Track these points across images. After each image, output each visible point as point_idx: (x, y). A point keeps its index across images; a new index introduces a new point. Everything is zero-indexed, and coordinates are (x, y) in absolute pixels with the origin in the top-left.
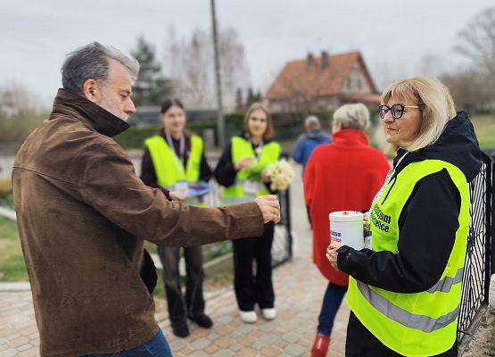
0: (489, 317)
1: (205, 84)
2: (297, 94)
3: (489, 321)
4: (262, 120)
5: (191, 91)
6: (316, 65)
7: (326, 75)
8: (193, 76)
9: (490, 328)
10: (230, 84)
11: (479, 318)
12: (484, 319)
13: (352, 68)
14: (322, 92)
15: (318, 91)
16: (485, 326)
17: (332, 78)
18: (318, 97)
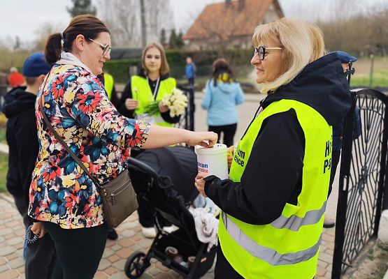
0: (376, 250)
1: (133, 25)
2: (214, 34)
3: (376, 254)
4: (157, 57)
5: (122, 32)
6: (233, 7)
7: (242, 16)
8: (123, 19)
9: (376, 261)
10: (155, 26)
11: (366, 251)
12: (371, 252)
13: (267, 10)
14: (236, 33)
15: (234, 31)
16: (371, 258)
17: (247, 19)
18: (232, 38)
